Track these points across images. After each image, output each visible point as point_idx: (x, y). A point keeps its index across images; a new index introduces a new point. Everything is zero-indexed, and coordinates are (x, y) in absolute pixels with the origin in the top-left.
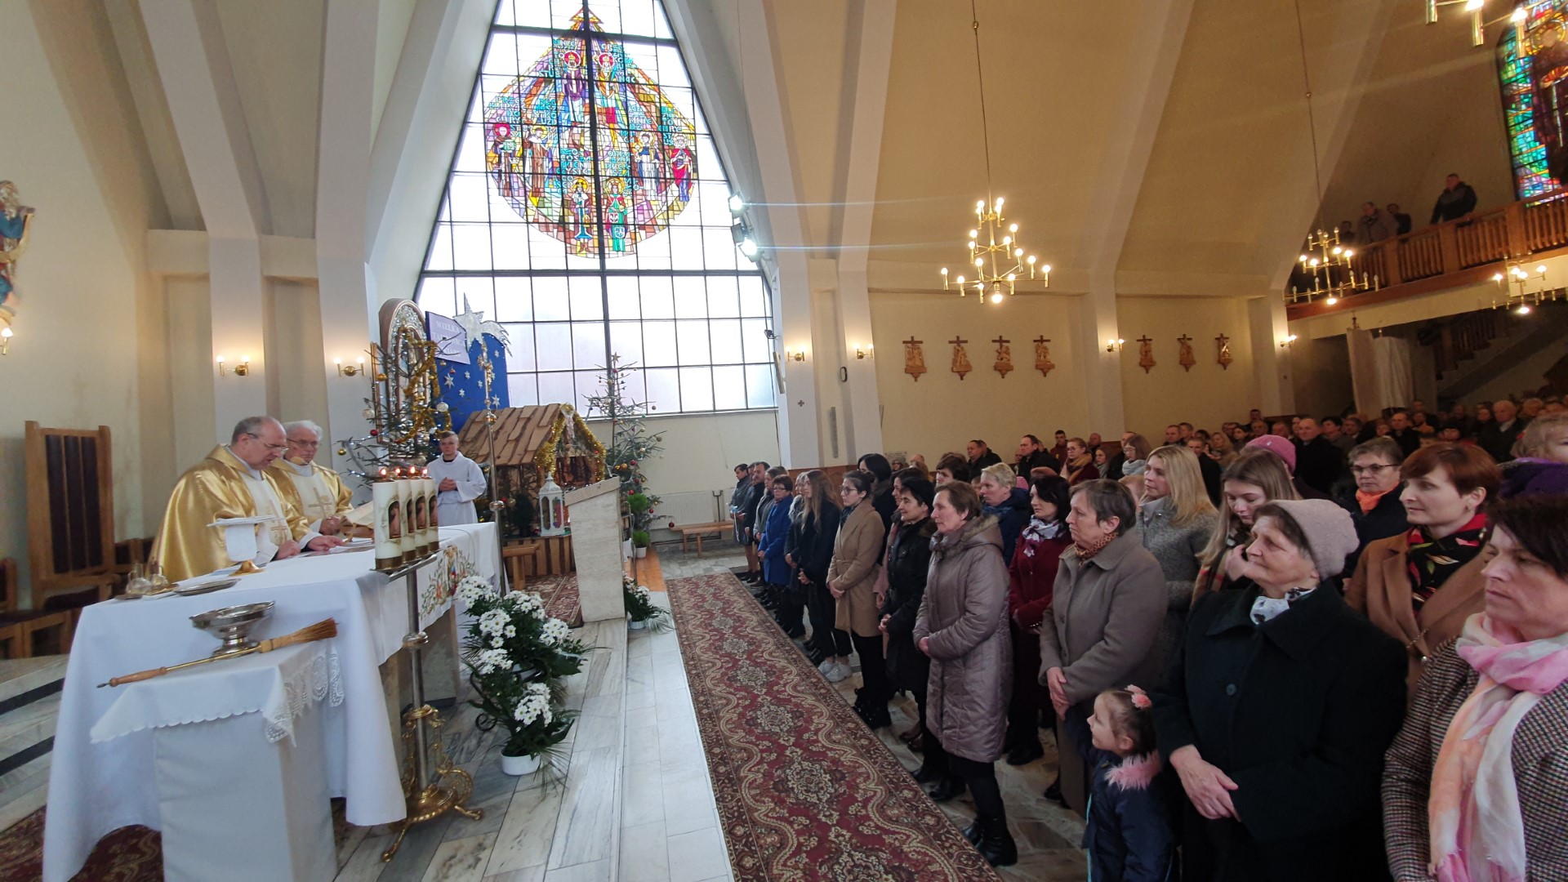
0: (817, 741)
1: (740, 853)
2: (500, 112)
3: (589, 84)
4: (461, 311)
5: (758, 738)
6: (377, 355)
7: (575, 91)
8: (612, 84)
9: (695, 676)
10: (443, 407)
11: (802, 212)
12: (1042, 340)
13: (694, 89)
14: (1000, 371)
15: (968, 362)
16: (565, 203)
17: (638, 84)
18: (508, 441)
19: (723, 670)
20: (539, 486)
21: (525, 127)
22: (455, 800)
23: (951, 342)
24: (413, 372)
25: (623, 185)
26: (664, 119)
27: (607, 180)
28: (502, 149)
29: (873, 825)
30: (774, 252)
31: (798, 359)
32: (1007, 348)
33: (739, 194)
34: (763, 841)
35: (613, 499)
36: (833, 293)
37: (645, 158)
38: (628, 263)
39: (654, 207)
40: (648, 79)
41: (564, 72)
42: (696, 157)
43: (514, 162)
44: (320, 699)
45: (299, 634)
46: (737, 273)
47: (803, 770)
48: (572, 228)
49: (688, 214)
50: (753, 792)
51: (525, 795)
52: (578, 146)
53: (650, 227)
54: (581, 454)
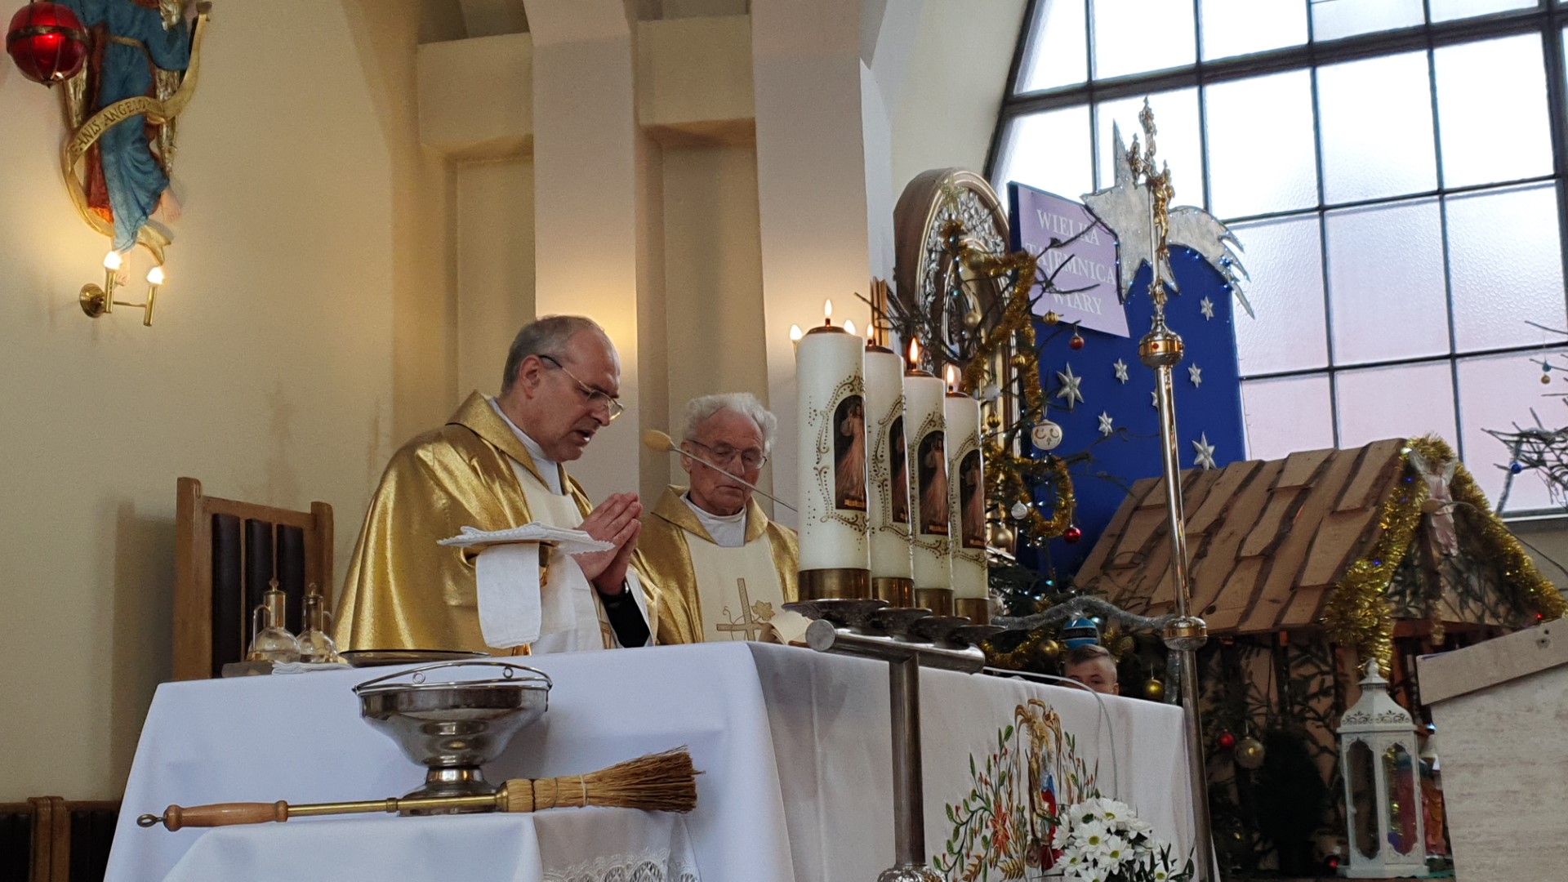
10: (1049, 433)
18: (1238, 560)
54: (1480, 618)
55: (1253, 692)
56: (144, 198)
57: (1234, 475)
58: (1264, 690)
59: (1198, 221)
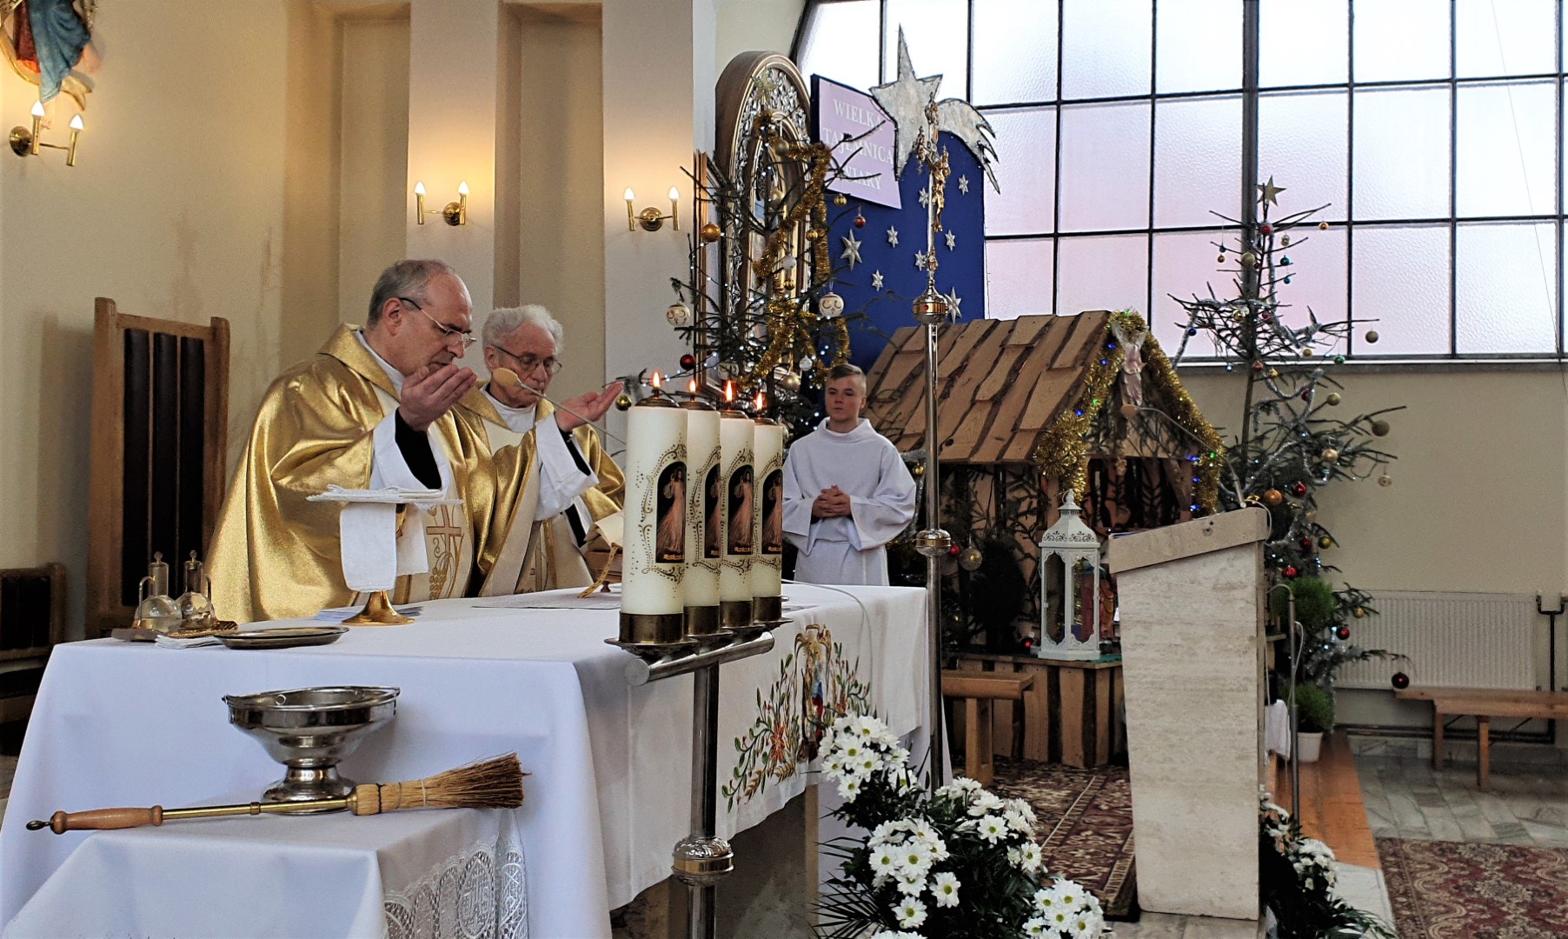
4: (891, 75)
6: (706, 183)
10: (833, 305)
18: (973, 403)
20: (1042, 527)
24: (777, 221)
35: (1247, 569)
45: (440, 783)
54: (1155, 453)
55: (977, 507)
56: (67, 52)
57: (975, 329)
58: (985, 508)
59: (962, 112)
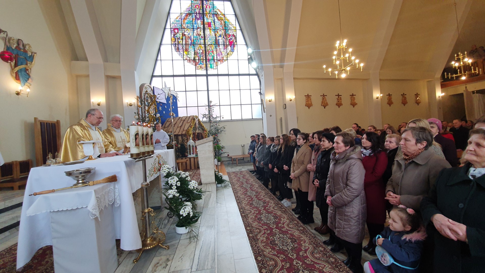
0: (284, 227)
1: (260, 267)
2: (175, 25)
3: (203, 15)
4: (164, 87)
5: (262, 225)
6: (139, 100)
7: (198, 17)
8: (210, 15)
9: (239, 203)
10: (158, 115)
11: (272, 52)
12: (353, 95)
13: (236, 15)
14: (338, 105)
15: (327, 102)
16: (195, 53)
17: (218, 14)
18: (178, 127)
19: (248, 201)
20: (187, 141)
21: (183, 29)
22: (159, 242)
23: (321, 96)
24: (149, 105)
25: (213, 47)
26: (226, 25)
27: (208, 46)
28: (176, 37)
29: (310, 260)
30: (262, 67)
31: (270, 101)
32: (341, 98)
33: (250, 47)
34: (268, 263)
35: (211, 143)
36: (281, 79)
37: (220, 38)
38: (215, 72)
39: (223, 54)
40: (221, 12)
41: (195, 11)
42: (236, 37)
43: (180, 41)
44: (111, 203)
45: (103, 180)
46: (249, 75)
47: (280, 237)
48: (197, 61)
49: (234, 56)
50: (263, 244)
51: (184, 241)
52: (199, 35)
53: (222, 60)
54: (200, 132)
55: (179, 140)
56: (26, 79)
57: (177, 118)
59: (174, 92)
